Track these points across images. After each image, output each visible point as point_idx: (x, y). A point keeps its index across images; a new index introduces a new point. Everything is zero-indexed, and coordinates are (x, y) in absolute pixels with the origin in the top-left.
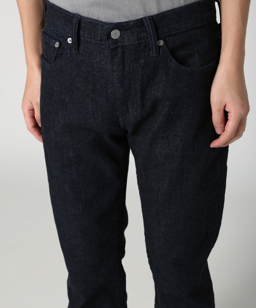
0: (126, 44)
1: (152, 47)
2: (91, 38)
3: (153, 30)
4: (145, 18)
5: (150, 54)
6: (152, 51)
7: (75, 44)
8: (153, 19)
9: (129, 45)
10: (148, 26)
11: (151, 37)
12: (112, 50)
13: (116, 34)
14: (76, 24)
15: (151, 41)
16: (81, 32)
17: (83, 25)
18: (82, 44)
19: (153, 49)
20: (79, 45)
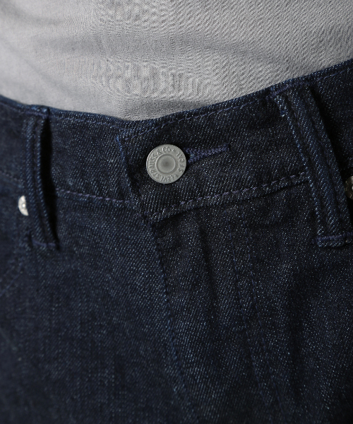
0: (213, 199)
1: (322, 206)
2: (88, 188)
3: (316, 133)
4: (279, 87)
5: (314, 235)
6: (324, 223)
7: (41, 217)
8: (313, 89)
9: (224, 206)
10: (295, 120)
11: (311, 164)
12: (159, 228)
13: (166, 164)
14: (33, 141)
15: (315, 180)
16: (55, 171)
17: (57, 140)
18: (61, 215)
19: (324, 216)
20: (53, 220)
